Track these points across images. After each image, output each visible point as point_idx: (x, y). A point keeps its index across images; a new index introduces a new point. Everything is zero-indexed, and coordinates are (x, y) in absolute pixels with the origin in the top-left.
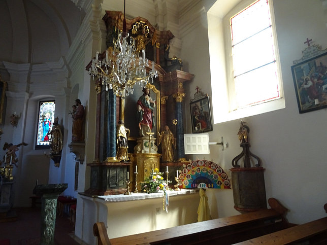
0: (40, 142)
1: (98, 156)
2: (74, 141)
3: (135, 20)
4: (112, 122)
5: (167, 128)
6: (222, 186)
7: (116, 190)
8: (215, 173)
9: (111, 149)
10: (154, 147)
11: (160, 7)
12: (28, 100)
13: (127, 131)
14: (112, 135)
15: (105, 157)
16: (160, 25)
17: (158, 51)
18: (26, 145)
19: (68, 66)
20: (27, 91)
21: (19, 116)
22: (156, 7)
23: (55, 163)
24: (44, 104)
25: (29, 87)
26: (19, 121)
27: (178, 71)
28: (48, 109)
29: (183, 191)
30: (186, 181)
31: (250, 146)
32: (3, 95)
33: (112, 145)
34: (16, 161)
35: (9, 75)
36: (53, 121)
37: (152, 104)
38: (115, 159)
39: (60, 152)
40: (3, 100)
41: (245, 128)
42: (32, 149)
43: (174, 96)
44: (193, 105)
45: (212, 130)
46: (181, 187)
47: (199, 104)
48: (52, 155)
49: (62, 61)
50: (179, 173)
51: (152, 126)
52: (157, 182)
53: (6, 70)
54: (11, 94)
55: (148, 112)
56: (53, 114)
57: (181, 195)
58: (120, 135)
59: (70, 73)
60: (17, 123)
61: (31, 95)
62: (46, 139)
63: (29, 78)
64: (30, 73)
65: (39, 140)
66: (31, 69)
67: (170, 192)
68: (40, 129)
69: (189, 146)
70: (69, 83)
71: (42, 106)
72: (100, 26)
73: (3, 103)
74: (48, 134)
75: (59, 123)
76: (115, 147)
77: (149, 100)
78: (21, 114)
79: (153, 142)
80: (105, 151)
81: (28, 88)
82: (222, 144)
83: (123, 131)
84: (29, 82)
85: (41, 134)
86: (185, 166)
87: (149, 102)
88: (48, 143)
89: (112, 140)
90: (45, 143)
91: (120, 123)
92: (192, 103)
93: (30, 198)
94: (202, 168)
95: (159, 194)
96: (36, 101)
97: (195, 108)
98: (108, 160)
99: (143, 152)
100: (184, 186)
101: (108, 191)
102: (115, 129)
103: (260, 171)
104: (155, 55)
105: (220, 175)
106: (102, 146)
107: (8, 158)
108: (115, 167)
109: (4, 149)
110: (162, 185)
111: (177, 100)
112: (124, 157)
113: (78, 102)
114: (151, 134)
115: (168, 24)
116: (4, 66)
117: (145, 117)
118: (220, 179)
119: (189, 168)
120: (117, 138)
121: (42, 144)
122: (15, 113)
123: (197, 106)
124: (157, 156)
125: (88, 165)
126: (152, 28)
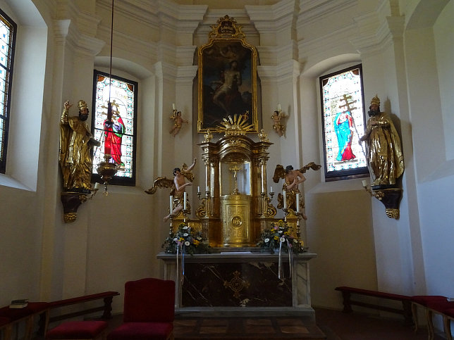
0: (334, 163)
12: (298, 78)
20: (296, 57)
21: (287, 114)
23: (390, 207)
24: (331, 80)
25: (297, 50)
26: (288, 124)
32: (255, 74)
35: (258, 33)
39: (398, 180)
40: (255, 84)
42: (320, 181)
53: (252, 24)
54: (266, 70)
60: (285, 127)
61: (303, 65)
63: (294, 31)
64: (296, 17)
65: (330, 161)
68: (330, 135)
71: (325, 88)
73: (255, 90)
78: (290, 108)
81: (295, 50)
84: (295, 38)
90: (346, 166)
93: (337, 289)
96: (313, 78)
109: (276, 180)
116: (249, 18)
121: (338, 168)
122: (279, 108)
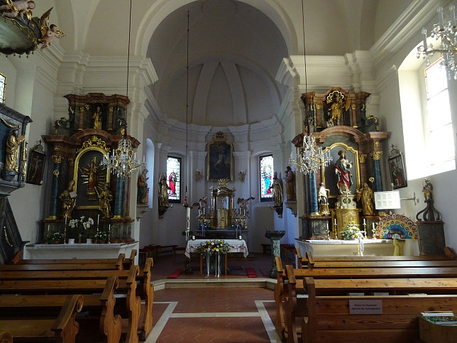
0: (264, 195)
1: (306, 212)
2: (288, 200)
3: (328, 92)
4: (313, 186)
5: (366, 185)
6: (413, 237)
7: (319, 237)
8: (406, 226)
9: (314, 207)
10: (353, 203)
11: (354, 68)
12: (250, 157)
13: (327, 191)
14: (314, 196)
15: (310, 212)
16: (355, 85)
17: (354, 112)
18: (253, 199)
19: (280, 123)
20: (249, 150)
22: (350, 68)
23: (279, 214)
24: (264, 159)
26: (246, 177)
27: (371, 133)
28: (268, 164)
29: (380, 241)
30: (383, 232)
31: (433, 202)
33: (314, 204)
34: (248, 213)
35: (233, 137)
36: (273, 177)
37: (348, 166)
38: (317, 214)
41: (429, 186)
42: (258, 201)
43: (371, 154)
44: (391, 162)
45: (406, 186)
46: (378, 237)
47: (395, 160)
48: (275, 207)
49: (274, 118)
50: (376, 226)
51: (350, 185)
52: (352, 231)
53: (231, 133)
54: (236, 154)
55: (345, 174)
56: (272, 167)
57: (377, 243)
58: (320, 195)
59: (283, 127)
61: (252, 152)
62: (269, 192)
63: (249, 136)
64: (249, 132)
65: (263, 193)
66: (250, 128)
67: (366, 240)
68: (263, 182)
69: (380, 203)
70: (283, 138)
71: (262, 161)
72: (300, 104)
74: (270, 188)
75: (278, 177)
76: (317, 205)
77: (345, 162)
78: (246, 171)
79: (351, 199)
80: (310, 208)
81: (249, 145)
82: (414, 199)
83: (323, 191)
84: (249, 140)
85: (264, 188)
86: (380, 219)
87: (345, 165)
88: (271, 196)
89: (313, 199)
90: (268, 196)
91: (321, 185)
92: (390, 159)
94: (395, 221)
95: (356, 241)
96: (257, 157)
97: (393, 165)
98: (312, 215)
99: (342, 208)
100: (381, 236)
101: (313, 237)
102: (316, 191)
103: (440, 224)
104: (351, 117)
105: (410, 227)
106: (308, 204)
107: (242, 210)
108: (317, 219)
109: (238, 203)
110: (357, 234)
111: (374, 159)
112: (326, 212)
113: (289, 168)
114: (348, 191)
115: (363, 83)
117: (342, 177)
118: (411, 231)
119: (384, 221)
120: (318, 197)
123: (393, 162)
124: (355, 210)
125: (299, 218)
126: (346, 93)
